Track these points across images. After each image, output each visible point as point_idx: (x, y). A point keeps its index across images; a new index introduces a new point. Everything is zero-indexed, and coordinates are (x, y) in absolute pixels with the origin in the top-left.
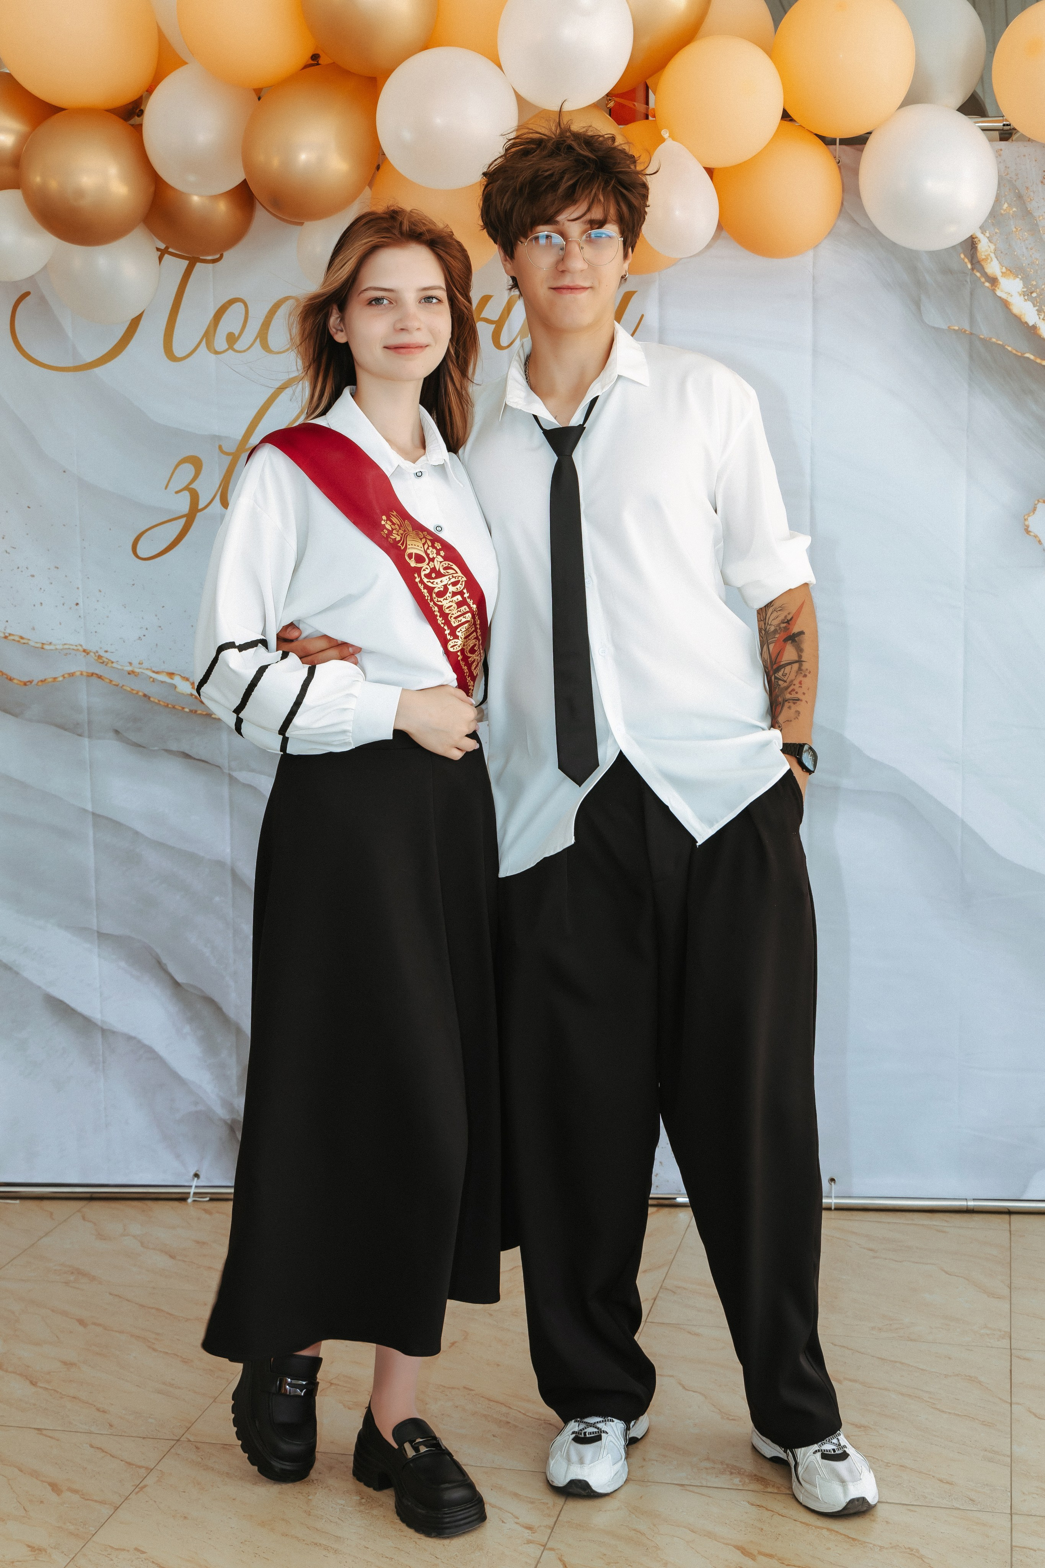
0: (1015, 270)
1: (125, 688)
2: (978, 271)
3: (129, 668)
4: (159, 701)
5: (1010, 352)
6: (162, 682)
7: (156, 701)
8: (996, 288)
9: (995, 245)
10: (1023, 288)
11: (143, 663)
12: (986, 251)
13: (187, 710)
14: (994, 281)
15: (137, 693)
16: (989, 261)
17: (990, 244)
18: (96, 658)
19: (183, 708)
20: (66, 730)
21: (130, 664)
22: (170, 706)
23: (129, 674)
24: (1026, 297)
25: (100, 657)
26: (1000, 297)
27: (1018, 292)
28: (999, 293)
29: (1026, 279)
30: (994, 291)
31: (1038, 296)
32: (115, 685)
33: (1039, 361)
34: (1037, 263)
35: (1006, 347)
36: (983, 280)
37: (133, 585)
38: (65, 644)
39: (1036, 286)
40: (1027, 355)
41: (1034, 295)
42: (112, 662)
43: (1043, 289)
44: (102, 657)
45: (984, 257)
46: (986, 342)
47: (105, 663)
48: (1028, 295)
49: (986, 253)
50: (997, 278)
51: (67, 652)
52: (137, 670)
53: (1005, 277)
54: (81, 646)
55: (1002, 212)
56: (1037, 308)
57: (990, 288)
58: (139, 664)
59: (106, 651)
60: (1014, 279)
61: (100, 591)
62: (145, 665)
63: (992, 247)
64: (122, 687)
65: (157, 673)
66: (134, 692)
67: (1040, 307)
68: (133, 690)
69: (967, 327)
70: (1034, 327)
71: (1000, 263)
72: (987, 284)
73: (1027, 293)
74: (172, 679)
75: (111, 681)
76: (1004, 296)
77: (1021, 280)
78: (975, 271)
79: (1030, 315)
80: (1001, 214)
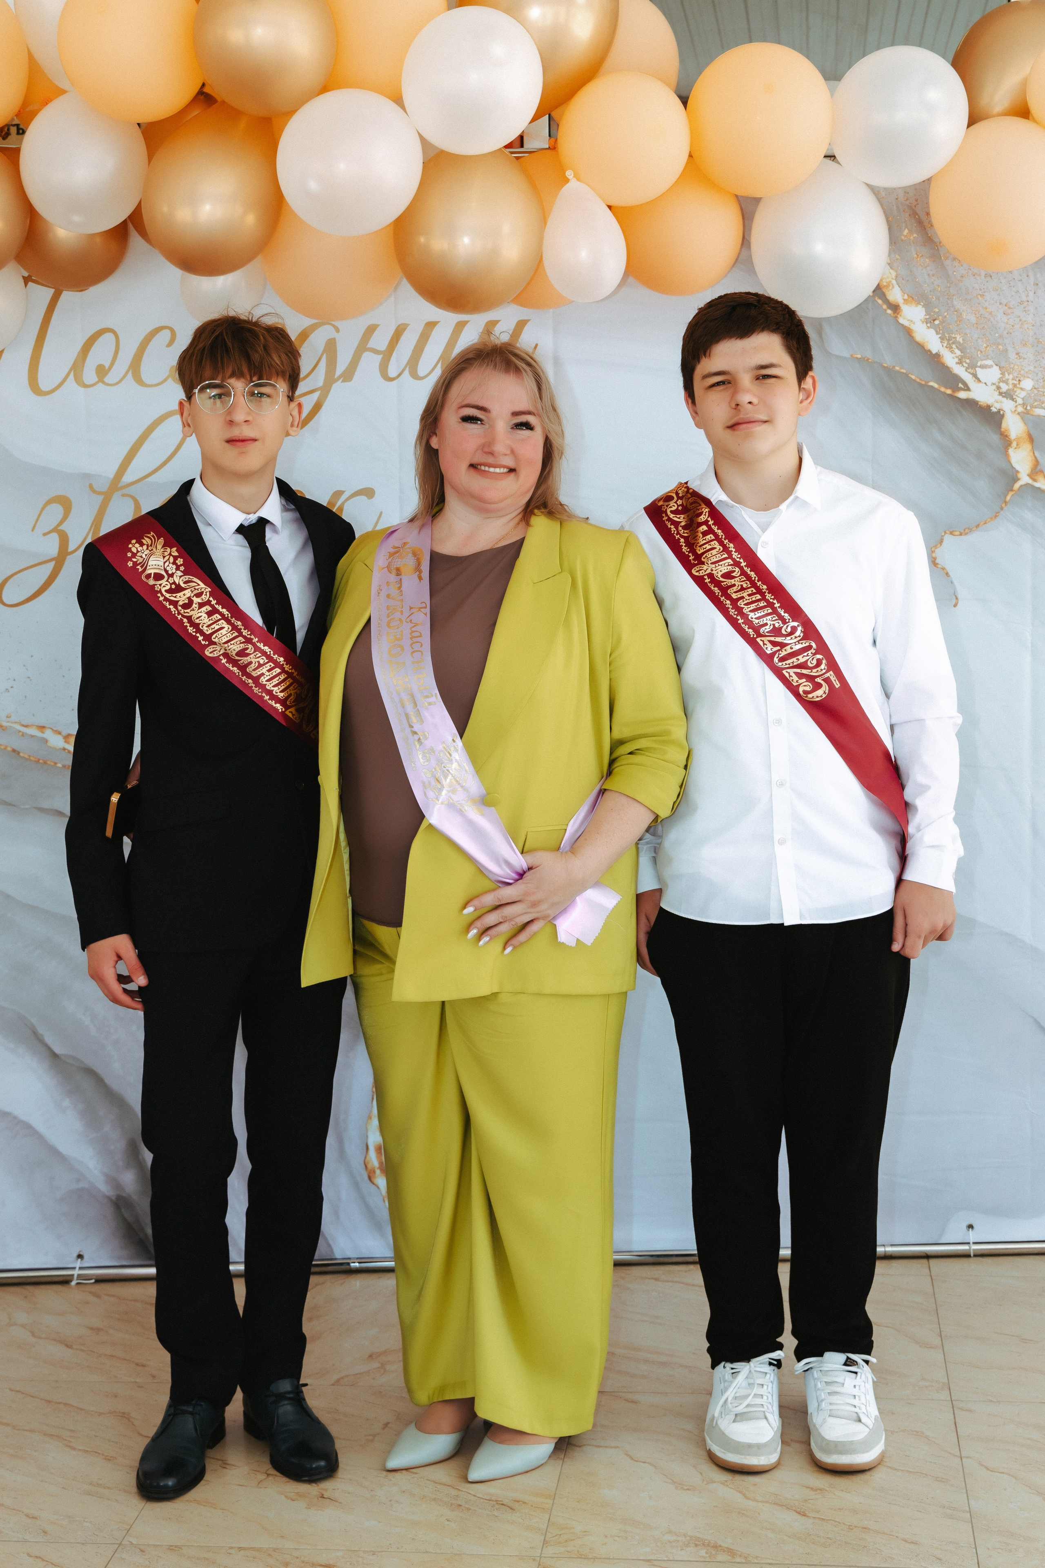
0: (917, 297)
2: (880, 298)
4: (30, 756)
5: (914, 381)
6: (32, 736)
7: (26, 756)
8: (898, 316)
9: (896, 272)
11: (11, 717)
12: (888, 278)
13: (59, 765)
14: (896, 308)
15: (5, 749)
16: (890, 288)
17: (891, 271)
19: (56, 763)
22: (41, 761)
24: (929, 325)
26: (902, 325)
27: (921, 320)
28: (901, 320)
29: (928, 306)
30: (896, 318)
31: (941, 323)
33: (943, 389)
34: (939, 290)
35: (910, 375)
36: (885, 307)
39: (938, 314)
40: (931, 384)
41: (937, 322)
43: (946, 317)
45: (885, 284)
46: (889, 371)
48: (931, 322)
49: (888, 280)
50: (899, 306)
52: (5, 724)
53: (907, 304)
55: (903, 237)
56: (940, 335)
57: (892, 315)
58: (7, 717)
60: (916, 306)
62: (13, 718)
63: (894, 274)
65: (26, 726)
67: (943, 334)
69: (869, 354)
70: (938, 356)
71: (901, 289)
72: (889, 312)
73: (930, 320)
74: (43, 732)
76: (906, 323)
77: (923, 307)
78: (876, 298)
79: (934, 343)
80: (902, 240)
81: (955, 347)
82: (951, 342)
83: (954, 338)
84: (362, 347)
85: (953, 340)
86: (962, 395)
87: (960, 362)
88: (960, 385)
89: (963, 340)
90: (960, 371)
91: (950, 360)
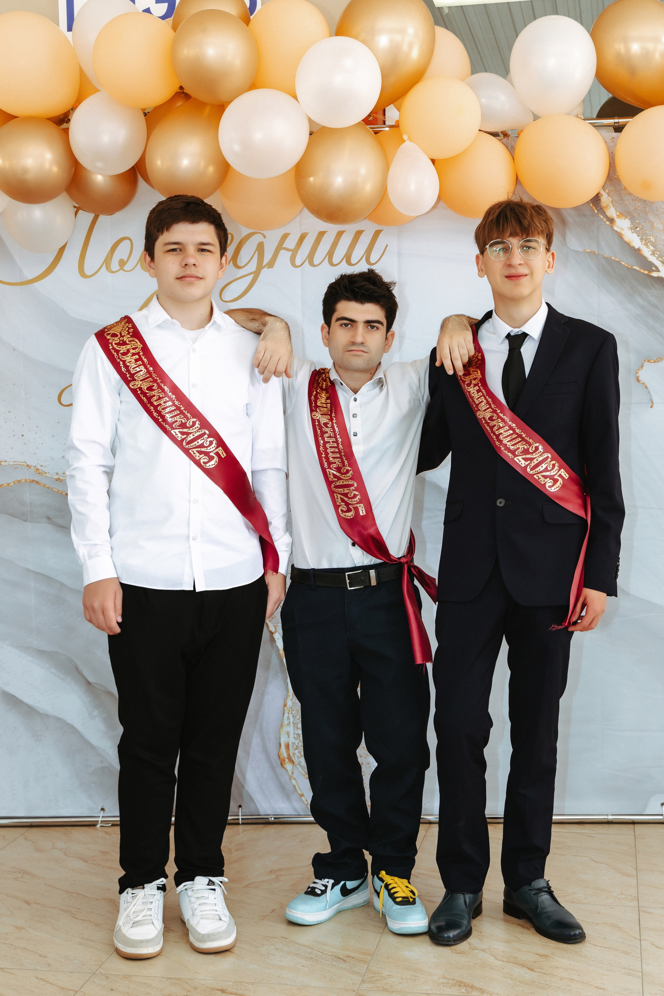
0: (625, 213)
1: (53, 489)
2: (602, 214)
3: (57, 477)
5: (624, 266)
8: (614, 225)
9: (612, 198)
10: (631, 225)
12: (607, 202)
14: (612, 221)
15: (62, 493)
16: (608, 208)
17: (609, 197)
18: (35, 470)
20: (16, 517)
21: (57, 474)
23: (56, 480)
24: (633, 231)
25: (37, 469)
26: (616, 231)
27: (628, 228)
28: (615, 228)
29: (632, 219)
30: (613, 226)
31: (640, 230)
32: (47, 488)
33: (642, 271)
34: (639, 209)
35: (621, 262)
36: (605, 220)
37: (59, 422)
38: (15, 462)
39: (639, 224)
40: (635, 267)
41: (638, 229)
42: (46, 473)
43: (643, 226)
44: (39, 469)
45: (605, 205)
46: (607, 259)
47: (41, 474)
48: (634, 229)
50: (614, 219)
51: (16, 466)
52: (61, 478)
53: (619, 218)
54: (25, 462)
56: (640, 237)
57: (610, 225)
58: (63, 474)
59: (42, 466)
60: (625, 219)
61: (37, 427)
63: (610, 199)
64: (52, 489)
66: (60, 492)
67: (642, 236)
68: (59, 491)
69: (595, 250)
70: (639, 250)
71: (615, 209)
72: (608, 223)
73: (634, 228)
75: (45, 485)
76: (619, 230)
77: (629, 220)
78: (600, 214)
79: (636, 242)
80: (616, 178)
81: (650, 245)
82: (647, 241)
83: (649, 239)
84: (280, 247)
85: (648, 240)
86: (655, 274)
87: (653, 254)
88: (653, 268)
89: (655, 240)
90: (653, 259)
91: (647, 252)
